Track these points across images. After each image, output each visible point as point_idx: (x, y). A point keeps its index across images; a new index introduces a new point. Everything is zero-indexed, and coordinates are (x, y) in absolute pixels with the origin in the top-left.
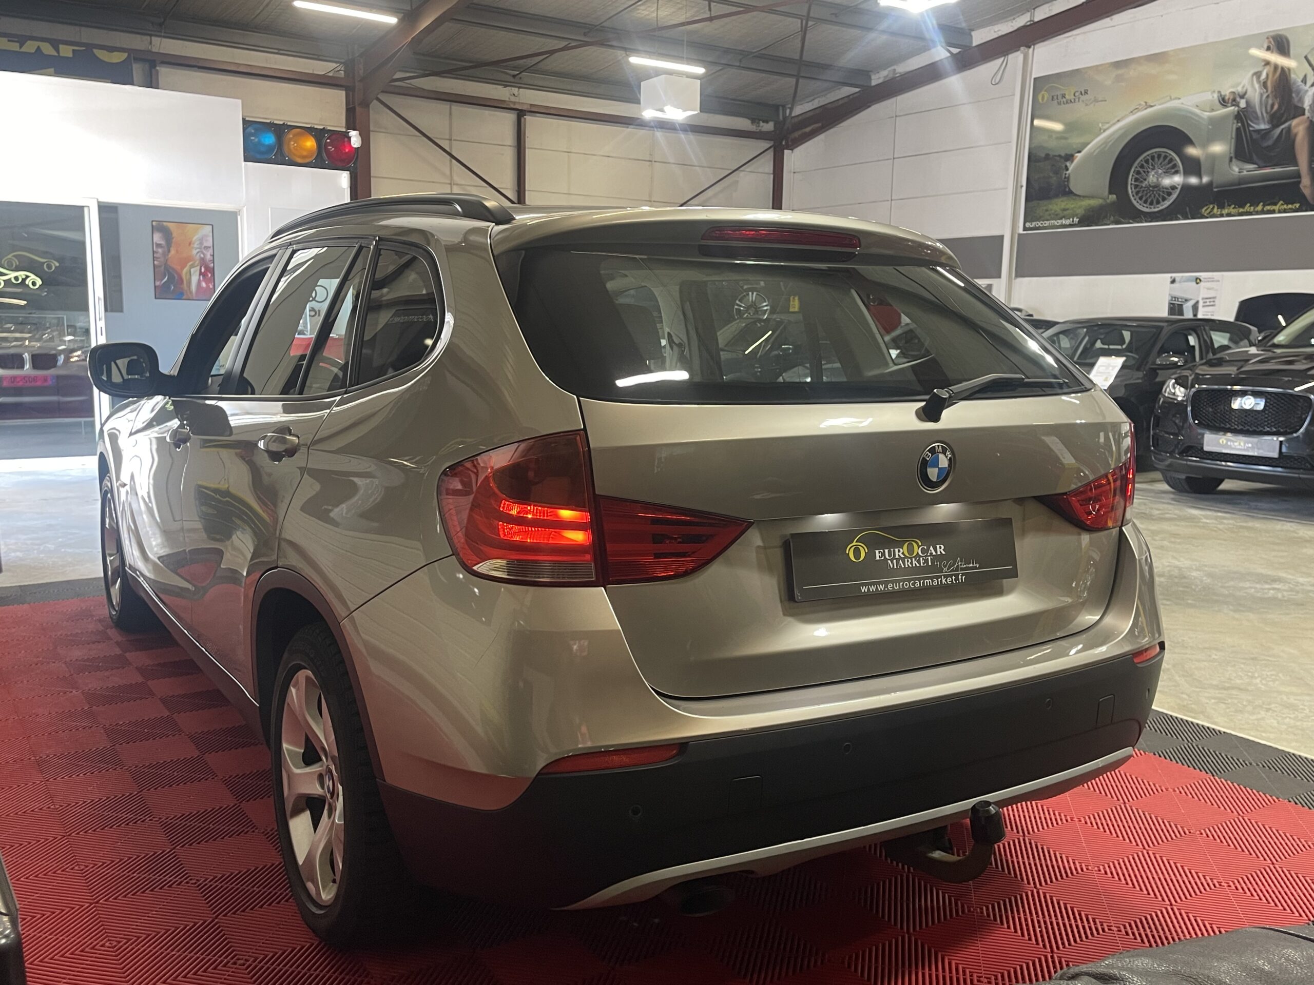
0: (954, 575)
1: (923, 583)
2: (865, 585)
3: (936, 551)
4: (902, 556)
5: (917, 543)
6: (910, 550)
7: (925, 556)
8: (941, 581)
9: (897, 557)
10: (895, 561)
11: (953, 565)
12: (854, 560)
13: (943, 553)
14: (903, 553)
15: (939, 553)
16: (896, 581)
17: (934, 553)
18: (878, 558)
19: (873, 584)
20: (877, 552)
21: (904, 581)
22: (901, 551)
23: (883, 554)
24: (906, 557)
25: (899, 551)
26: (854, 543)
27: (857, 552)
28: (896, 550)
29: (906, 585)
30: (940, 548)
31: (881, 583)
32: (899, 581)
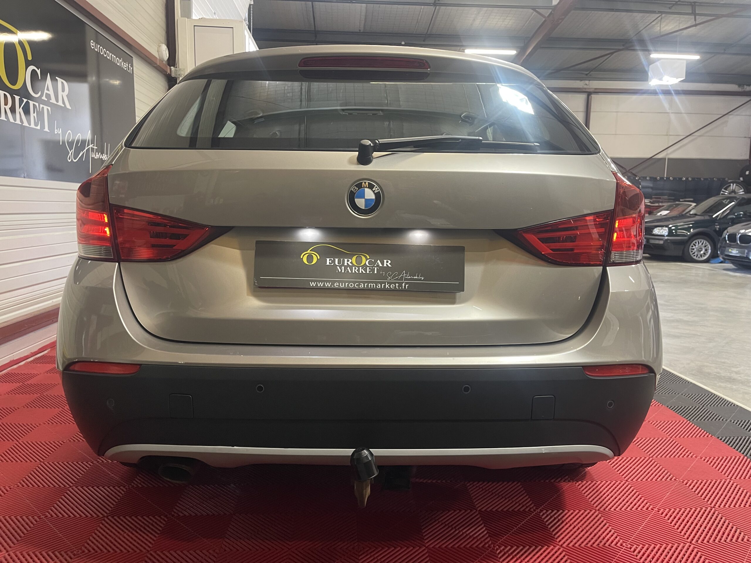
0: (398, 283)
1: (368, 286)
2: (314, 281)
3: (383, 264)
4: (351, 264)
5: (366, 257)
6: (359, 261)
7: (372, 267)
8: (385, 286)
9: (346, 264)
10: (343, 267)
11: (398, 276)
12: (306, 262)
13: (390, 266)
14: (351, 263)
15: (385, 265)
16: (342, 282)
17: (381, 265)
18: (328, 264)
19: (322, 281)
20: (328, 259)
21: (349, 282)
22: (350, 261)
23: (334, 261)
24: (353, 265)
25: (348, 261)
26: (309, 252)
27: (310, 258)
28: (346, 260)
29: (351, 285)
30: (387, 262)
31: (329, 281)
32: (345, 282)
